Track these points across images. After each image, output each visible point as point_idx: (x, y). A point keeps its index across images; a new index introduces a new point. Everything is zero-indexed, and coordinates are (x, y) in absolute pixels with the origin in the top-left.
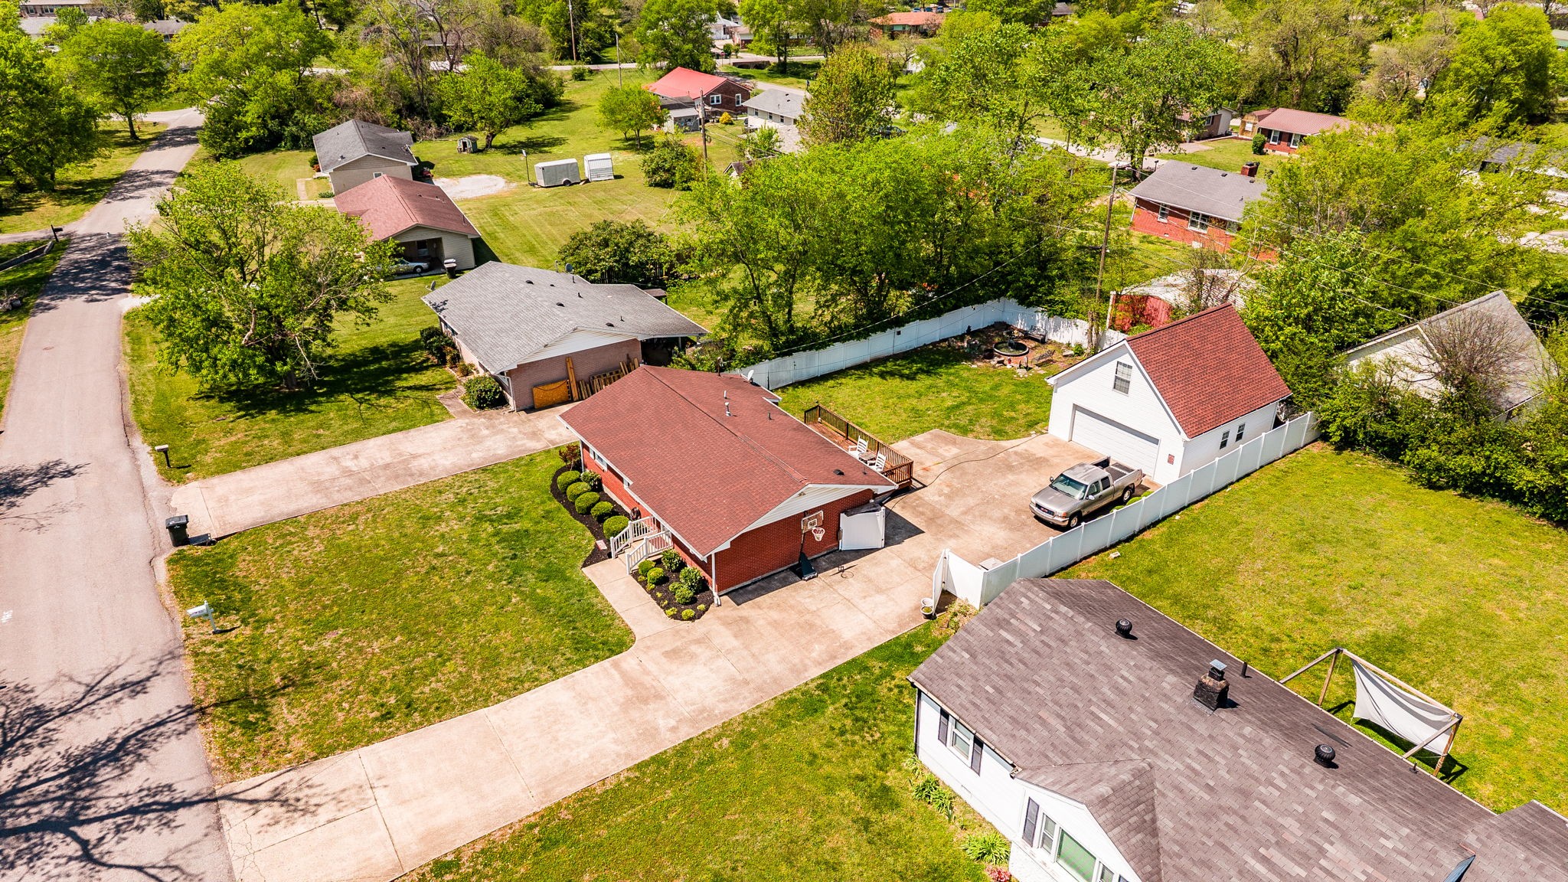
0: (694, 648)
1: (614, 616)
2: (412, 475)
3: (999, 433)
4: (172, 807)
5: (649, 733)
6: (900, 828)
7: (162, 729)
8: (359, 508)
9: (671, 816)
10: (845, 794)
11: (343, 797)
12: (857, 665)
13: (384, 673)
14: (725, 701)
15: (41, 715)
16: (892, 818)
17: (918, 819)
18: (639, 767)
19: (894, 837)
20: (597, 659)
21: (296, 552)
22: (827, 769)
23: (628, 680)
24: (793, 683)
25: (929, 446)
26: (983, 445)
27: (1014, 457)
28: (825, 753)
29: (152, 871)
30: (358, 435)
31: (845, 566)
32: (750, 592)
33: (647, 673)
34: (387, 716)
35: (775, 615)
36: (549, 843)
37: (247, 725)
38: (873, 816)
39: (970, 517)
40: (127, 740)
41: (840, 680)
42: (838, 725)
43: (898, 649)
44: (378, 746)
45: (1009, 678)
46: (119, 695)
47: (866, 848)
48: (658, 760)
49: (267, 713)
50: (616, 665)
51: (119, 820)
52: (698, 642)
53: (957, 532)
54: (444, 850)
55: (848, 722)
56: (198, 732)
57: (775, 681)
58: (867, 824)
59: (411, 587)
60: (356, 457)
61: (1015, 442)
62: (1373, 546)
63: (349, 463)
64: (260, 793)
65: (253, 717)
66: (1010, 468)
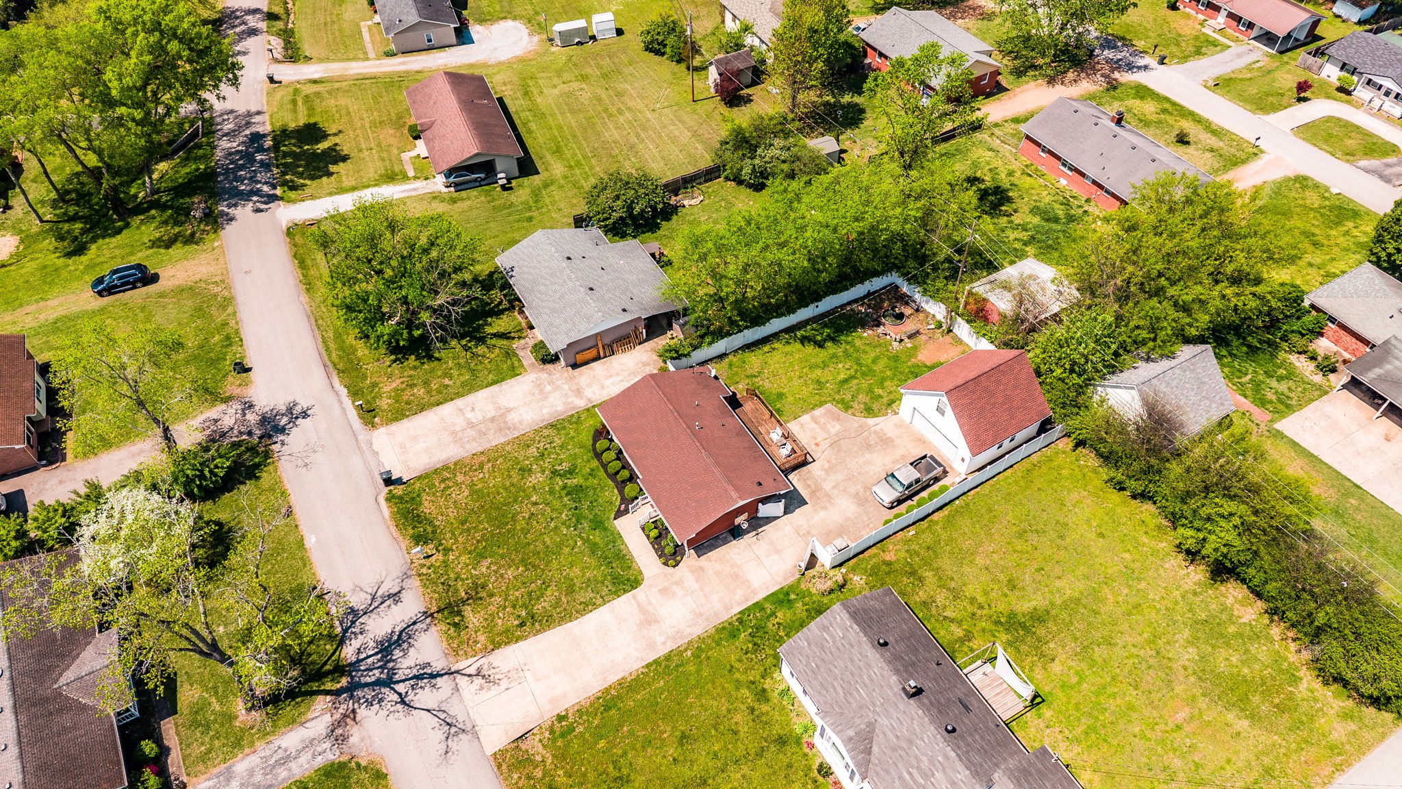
0: (675, 588)
1: (632, 560)
2: (509, 429)
3: (869, 411)
4: (433, 676)
5: (651, 645)
6: (767, 713)
7: (416, 627)
8: (483, 458)
9: (663, 697)
10: (745, 692)
11: (510, 675)
12: (758, 606)
13: (517, 594)
14: (689, 626)
15: (354, 614)
16: (765, 708)
17: (777, 709)
18: (648, 666)
19: (764, 719)
20: (625, 591)
21: (454, 495)
22: (737, 675)
23: (641, 609)
24: (725, 617)
25: (823, 421)
26: (855, 422)
27: (873, 435)
28: (737, 665)
29: (435, 713)
30: (470, 387)
31: (760, 530)
32: (706, 548)
33: (650, 603)
34: (522, 624)
35: (718, 567)
36: (607, 708)
37: (456, 625)
38: (756, 706)
39: (836, 492)
40: (401, 633)
41: (749, 615)
42: (745, 648)
43: (781, 596)
44: (521, 644)
45: (823, 661)
46: (388, 603)
47: (751, 724)
48: (656, 662)
49: (463, 616)
50: (634, 597)
51: (412, 682)
52: (677, 583)
53: (827, 504)
54: (560, 710)
55: (750, 646)
56: (433, 629)
57: (716, 614)
58: (752, 710)
59: (522, 529)
60: (473, 409)
61: (876, 420)
62: (1062, 537)
63: (470, 415)
64: (472, 671)
65: (457, 619)
66: (869, 447)
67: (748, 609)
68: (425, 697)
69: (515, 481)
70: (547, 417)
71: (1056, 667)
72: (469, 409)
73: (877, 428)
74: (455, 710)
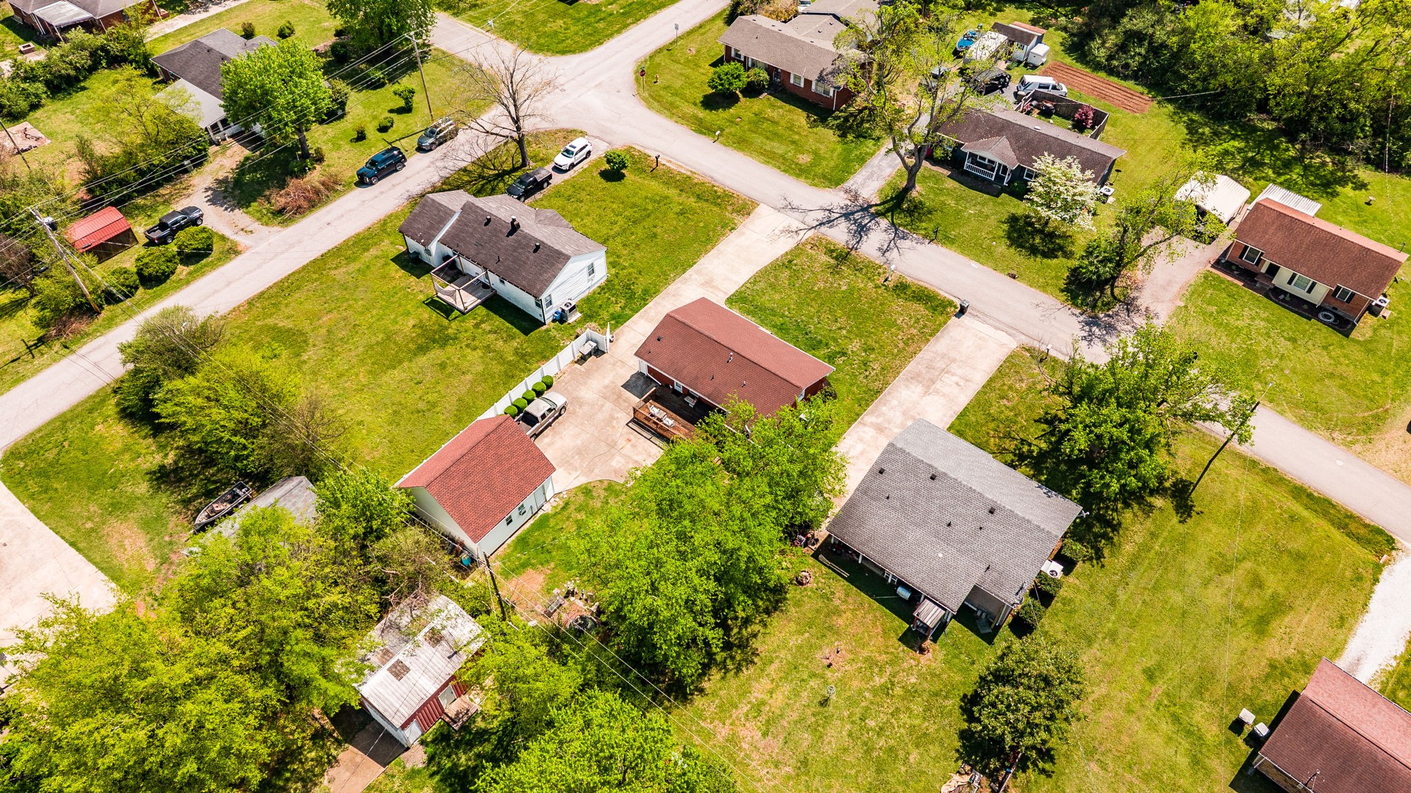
3: (586, 491)
5: (698, 272)
14: (678, 287)
18: (695, 263)
20: (734, 295)
23: (716, 287)
24: (656, 298)
26: (599, 474)
27: (577, 464)
33: (712, 292)
37: (832, 251)
42: (636, 285)
44: (783, 252)
50: (726, 293)
53: (605, 391)
55: (632, 287)
58: (618, 256)
59: (835, 311)
60: (957, 384)
61: (577, 483)
62: (395, 412)
63: (955, 379)
64: (802, 233)
65: (835, 255)
66: (579, 452)
67: (641, 308)
68: (821, 215)
69: (870, 340)
70: (889, 398)
71: (411, 322)
72: (962, 383)
73: (575, 474)
74: (796, 214)
